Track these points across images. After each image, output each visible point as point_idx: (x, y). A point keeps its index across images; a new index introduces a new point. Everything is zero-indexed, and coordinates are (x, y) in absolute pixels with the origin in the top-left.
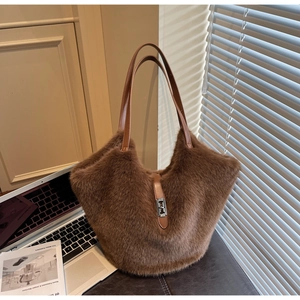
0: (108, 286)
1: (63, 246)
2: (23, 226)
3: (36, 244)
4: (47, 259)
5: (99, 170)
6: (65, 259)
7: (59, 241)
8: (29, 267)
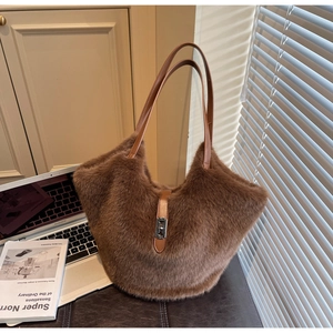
0: (104, 296)
1: (70, 246)
2: (35, 218)
3: (45, 238)
4: (51, 255)
5: (99, 172)
6: (69, 260)
7: (67, 240)
8: (30, 261)
